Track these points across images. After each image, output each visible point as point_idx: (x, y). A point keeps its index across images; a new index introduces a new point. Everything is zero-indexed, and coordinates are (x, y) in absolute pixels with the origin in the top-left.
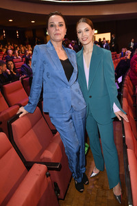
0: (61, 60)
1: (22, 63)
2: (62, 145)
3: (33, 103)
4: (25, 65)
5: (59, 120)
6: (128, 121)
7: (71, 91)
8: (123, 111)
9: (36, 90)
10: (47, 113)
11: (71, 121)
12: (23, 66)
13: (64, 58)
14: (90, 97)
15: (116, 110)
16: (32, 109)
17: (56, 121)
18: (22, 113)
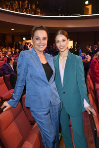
0: (42, 64)
1: (4, 62)
2: (40, 135)
3: (16, 99)
4: (6, 63)
5: (40, 113)
6: (96, 115)
7: (51, 89)
8: (91, 106)
9: (19, 88)
10: (28, 108)
11: (49, 114)
12: (4, 64)
13: (44, 62)
14: (64, 93)
15: (86, 105)
16: (15, 104)
17: (36, 114)
18: (5, 107)
